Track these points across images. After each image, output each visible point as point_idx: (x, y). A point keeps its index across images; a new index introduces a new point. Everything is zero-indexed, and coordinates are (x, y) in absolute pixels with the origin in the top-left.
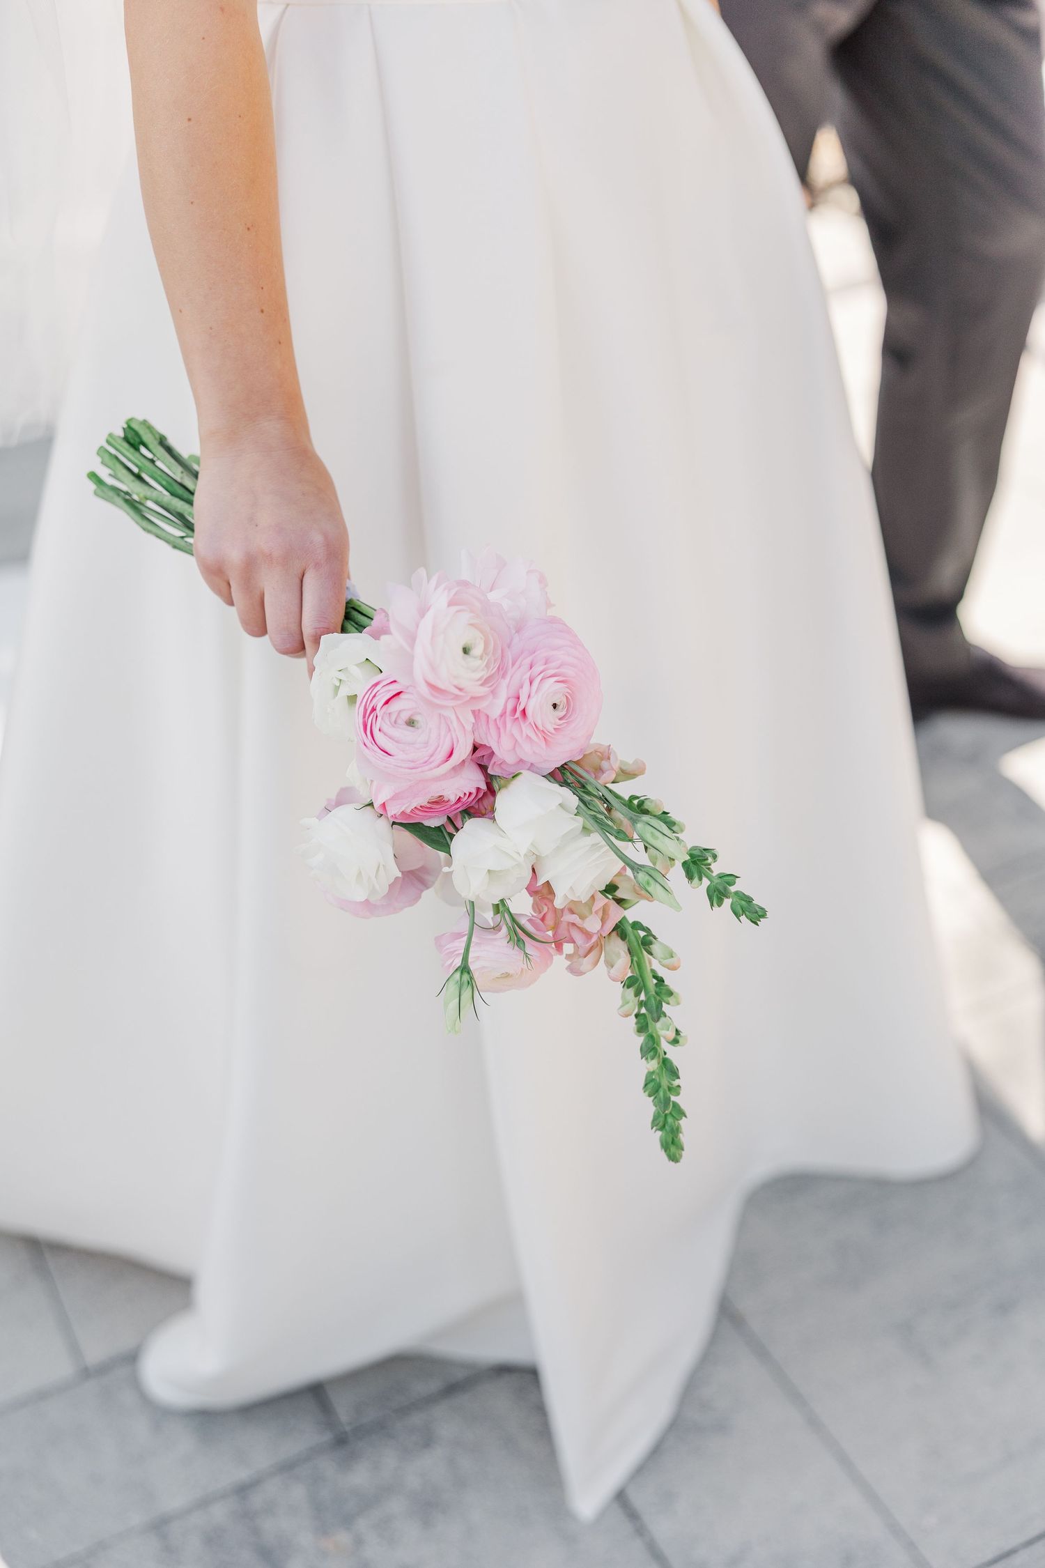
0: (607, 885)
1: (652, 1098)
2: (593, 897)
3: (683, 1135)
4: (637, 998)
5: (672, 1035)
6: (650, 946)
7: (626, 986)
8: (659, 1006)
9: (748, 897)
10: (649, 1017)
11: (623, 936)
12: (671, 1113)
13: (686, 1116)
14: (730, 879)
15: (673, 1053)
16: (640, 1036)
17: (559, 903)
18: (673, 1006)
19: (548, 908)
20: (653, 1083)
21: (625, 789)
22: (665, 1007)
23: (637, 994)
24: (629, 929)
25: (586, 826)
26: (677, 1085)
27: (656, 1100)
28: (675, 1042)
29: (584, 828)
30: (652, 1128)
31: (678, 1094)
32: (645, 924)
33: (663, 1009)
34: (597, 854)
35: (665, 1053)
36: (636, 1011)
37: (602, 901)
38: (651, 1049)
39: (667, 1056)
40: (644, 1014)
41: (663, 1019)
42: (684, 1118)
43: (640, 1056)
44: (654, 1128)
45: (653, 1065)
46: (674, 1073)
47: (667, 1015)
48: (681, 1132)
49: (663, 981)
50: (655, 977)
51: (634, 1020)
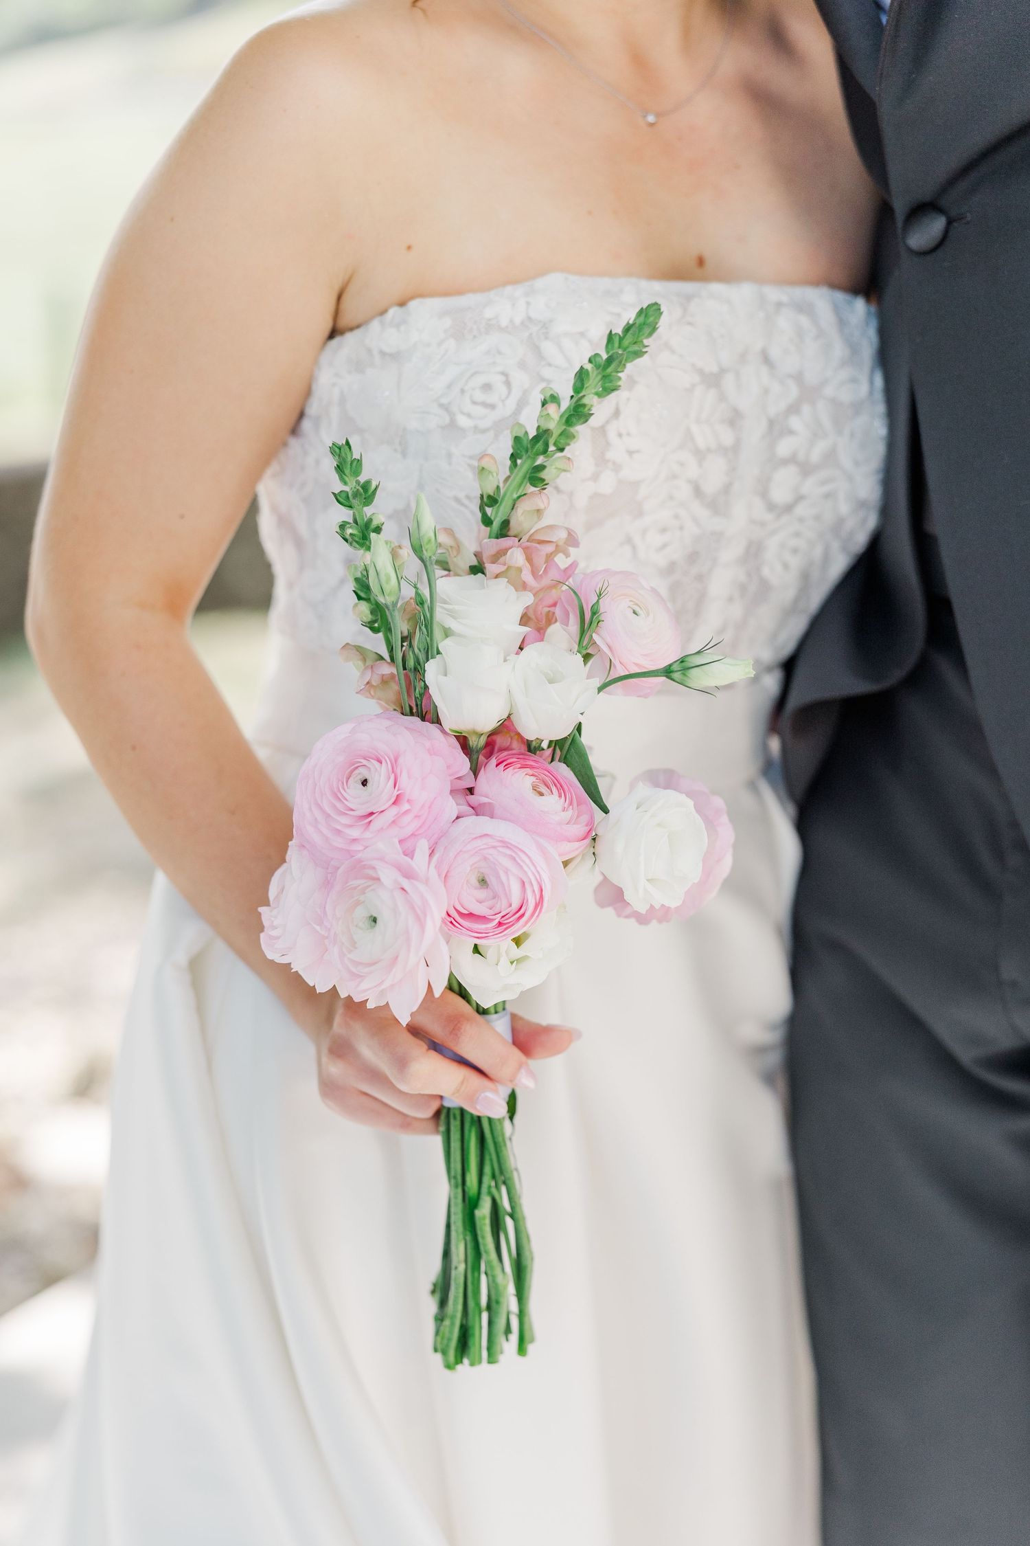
0: (475, 574)
1: (620, 375)
2: (497, 577)
3: (630, 319)
4: (545, 464)
5: (552, 409)
6: (492, 494)
7: (545, 483)
8: (536, 439)
9: (337, 472)
10: (551, 441)
11: (506, 524)
12: (619, 347)
13: (611, 331)
14: (343, 499)
15: (565, 391)
16: (577, 432)
17: (528, 599)
18: (525, 428)
19: (543, 608)
20: (607, 385)
21: (377, 643)
22: (532, 433)
23: (541, 468)
24: (496, 524)
25: (444, 636)
26: (590, 364)
27: (619, 370)
28: (554, 399)
29: (447, 636)
30: (647, 352)
31: (597, 355)
32: (480, 515)
33: (535, 434)
34: (456, 607)
35: (572, 397)
36: (559, 454)
37: (491, 568)
38: (578, 413)
39: (572, 394)
40: (555, 444)
41: (544, 427)
42: (613, 333)
43: (592, 417)
44: (644, 350)
45: (590, 399)
46: (581, 375)
47: (537, 425)
48: (628, 323)
49: (512, 455)
50: (514, 464)
51: (567, 448)
